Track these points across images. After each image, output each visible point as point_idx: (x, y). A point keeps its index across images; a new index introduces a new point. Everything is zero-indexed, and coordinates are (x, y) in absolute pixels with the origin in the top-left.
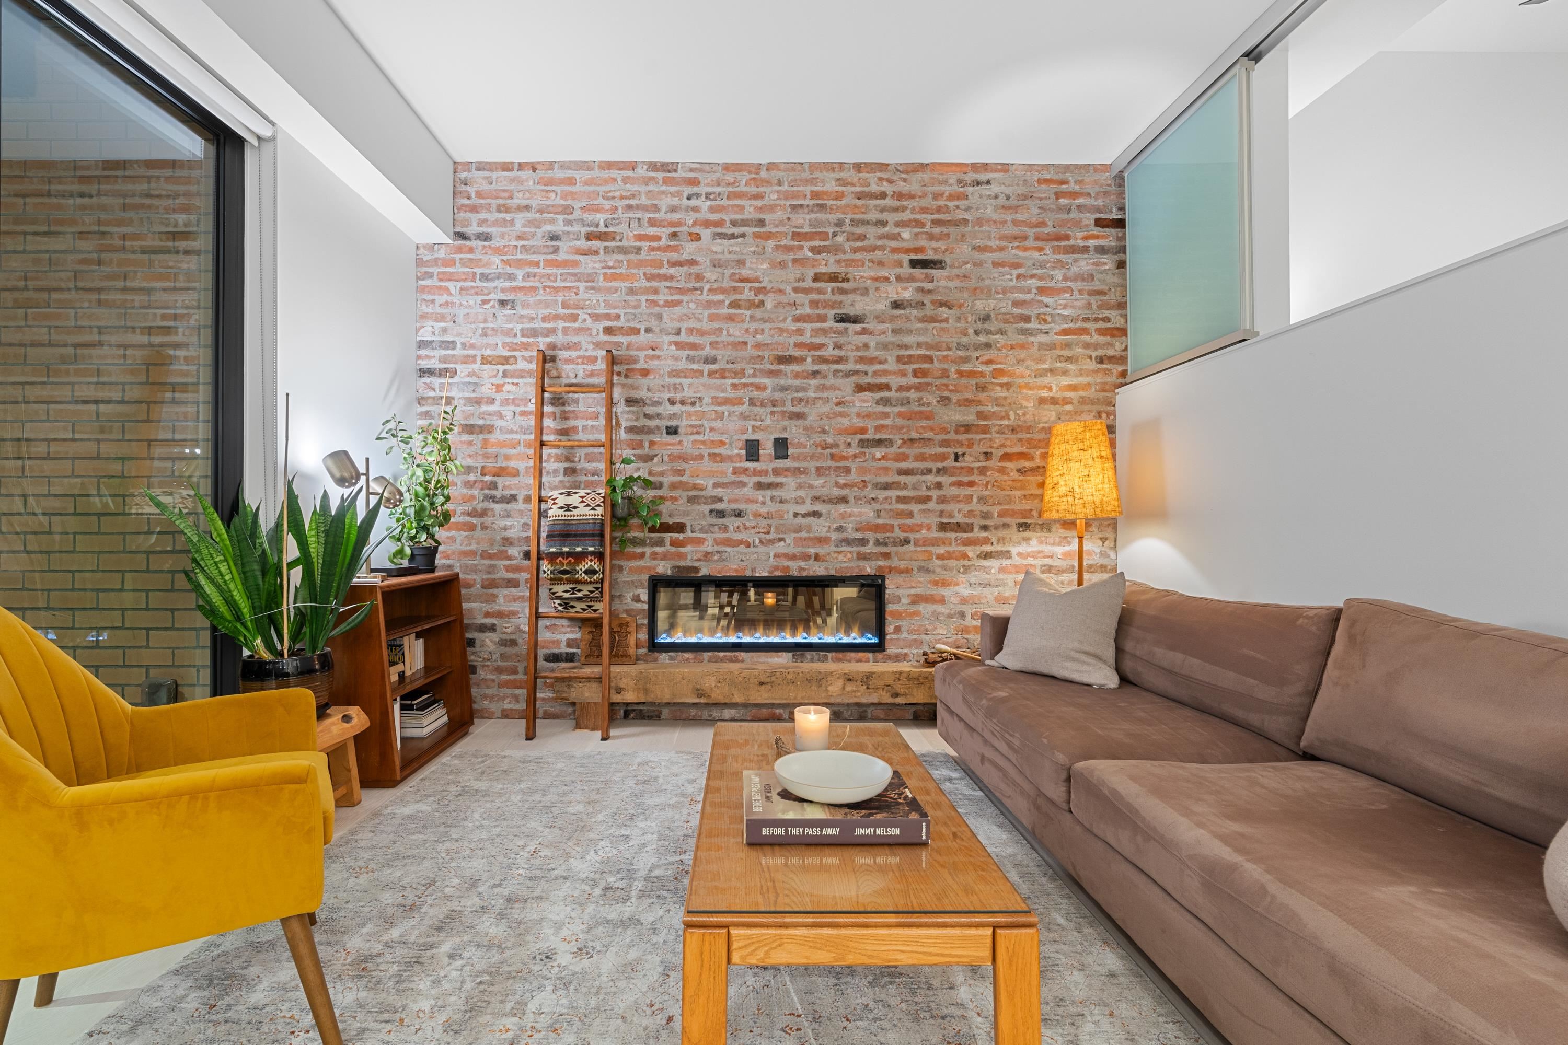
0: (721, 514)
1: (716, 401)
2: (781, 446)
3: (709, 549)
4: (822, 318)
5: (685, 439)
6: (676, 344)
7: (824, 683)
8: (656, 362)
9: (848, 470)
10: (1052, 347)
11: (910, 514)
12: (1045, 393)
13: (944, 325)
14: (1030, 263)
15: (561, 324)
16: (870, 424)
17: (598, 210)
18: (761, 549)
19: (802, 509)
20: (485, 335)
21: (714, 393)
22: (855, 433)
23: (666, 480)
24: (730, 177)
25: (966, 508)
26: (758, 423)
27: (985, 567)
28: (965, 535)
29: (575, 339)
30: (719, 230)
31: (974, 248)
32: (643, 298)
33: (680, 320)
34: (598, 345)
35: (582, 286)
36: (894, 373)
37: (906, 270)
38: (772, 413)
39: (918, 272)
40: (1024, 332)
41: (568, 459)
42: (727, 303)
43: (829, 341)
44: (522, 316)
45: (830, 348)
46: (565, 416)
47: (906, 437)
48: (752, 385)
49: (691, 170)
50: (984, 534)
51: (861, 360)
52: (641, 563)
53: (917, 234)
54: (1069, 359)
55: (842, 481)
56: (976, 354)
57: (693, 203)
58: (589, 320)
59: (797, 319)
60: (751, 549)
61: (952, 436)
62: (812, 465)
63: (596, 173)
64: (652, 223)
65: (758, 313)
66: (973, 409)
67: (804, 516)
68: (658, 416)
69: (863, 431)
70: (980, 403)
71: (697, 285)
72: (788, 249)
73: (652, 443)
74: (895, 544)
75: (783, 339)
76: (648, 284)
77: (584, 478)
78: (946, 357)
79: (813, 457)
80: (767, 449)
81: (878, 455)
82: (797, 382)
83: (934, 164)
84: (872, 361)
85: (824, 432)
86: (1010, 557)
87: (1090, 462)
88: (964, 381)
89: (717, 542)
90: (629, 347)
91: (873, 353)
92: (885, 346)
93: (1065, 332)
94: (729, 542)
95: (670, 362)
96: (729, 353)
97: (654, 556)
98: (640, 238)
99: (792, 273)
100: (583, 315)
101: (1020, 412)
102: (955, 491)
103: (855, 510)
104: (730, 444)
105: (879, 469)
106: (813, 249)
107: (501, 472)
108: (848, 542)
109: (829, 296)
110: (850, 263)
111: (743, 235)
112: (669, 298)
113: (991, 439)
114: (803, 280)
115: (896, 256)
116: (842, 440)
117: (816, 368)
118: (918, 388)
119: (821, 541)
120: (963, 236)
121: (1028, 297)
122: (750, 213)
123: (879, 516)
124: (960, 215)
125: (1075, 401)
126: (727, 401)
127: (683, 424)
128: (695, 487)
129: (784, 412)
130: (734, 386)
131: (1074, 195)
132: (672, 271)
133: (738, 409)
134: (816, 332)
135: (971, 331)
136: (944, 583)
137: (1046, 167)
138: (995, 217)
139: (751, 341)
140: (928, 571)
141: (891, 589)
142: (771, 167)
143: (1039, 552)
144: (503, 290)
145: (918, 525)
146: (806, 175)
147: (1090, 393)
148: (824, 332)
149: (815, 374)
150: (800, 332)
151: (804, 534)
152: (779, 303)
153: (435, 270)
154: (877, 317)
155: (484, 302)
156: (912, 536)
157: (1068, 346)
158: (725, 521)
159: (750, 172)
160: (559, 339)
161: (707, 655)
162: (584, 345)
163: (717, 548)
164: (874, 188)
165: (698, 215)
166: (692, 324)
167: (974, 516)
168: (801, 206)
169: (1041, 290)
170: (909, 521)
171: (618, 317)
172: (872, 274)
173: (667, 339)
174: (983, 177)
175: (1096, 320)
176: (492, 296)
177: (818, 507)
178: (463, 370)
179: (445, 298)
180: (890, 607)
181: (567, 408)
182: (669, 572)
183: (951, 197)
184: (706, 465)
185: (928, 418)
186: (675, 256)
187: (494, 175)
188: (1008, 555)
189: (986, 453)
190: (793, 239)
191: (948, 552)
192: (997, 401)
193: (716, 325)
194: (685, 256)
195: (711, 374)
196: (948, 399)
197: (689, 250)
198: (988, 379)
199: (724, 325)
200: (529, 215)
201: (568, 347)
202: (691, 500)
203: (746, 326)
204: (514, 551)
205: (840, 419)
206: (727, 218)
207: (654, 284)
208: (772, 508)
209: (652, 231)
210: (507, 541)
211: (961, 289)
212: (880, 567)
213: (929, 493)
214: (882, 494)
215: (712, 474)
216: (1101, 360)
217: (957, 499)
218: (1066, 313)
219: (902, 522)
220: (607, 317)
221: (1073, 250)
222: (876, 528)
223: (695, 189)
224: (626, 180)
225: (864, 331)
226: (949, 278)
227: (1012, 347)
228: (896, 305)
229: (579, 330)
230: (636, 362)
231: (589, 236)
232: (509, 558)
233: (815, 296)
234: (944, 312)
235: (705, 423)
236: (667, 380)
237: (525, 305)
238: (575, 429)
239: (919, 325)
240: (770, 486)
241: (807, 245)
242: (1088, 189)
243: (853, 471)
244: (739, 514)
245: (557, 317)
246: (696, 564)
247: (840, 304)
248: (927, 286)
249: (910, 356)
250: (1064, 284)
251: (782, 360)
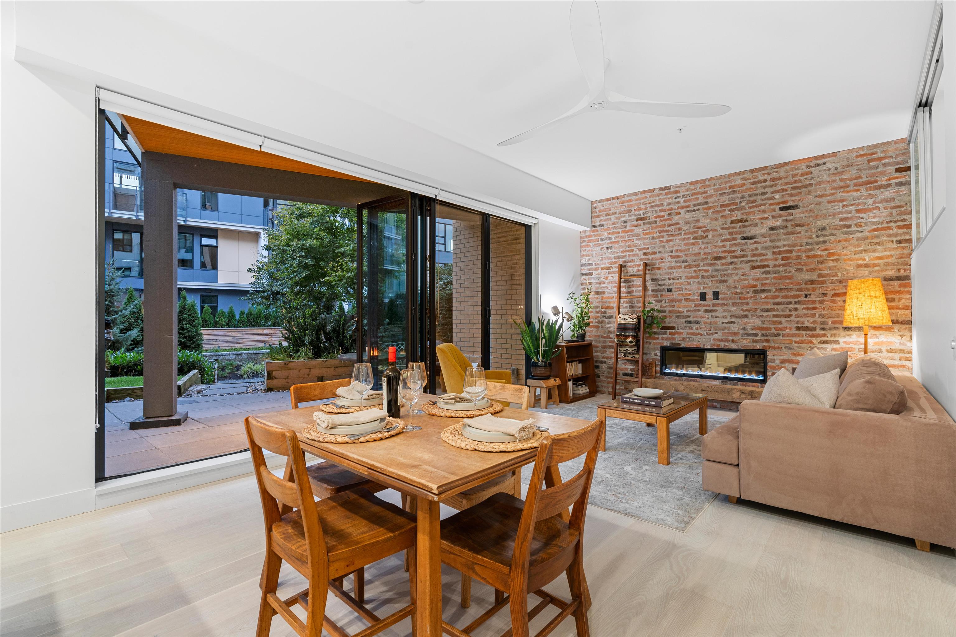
0: (690, 322)
1: (687, 278)
2: (716, 295)
3: (685, 336)
4: (735, 239)
5: (675, 293)
6: (671, 256)
7: (731, 393)
8: (663, 264)
9: (747, 304)
10: (866, 238)
11: (781, 323)
12: (861, 262)
13: (799, 235)
14: (851, 198)
15: (628, 253)
16: (759, 283)
17: (640, 209)
18: (707, 337)
19: (726, 321)
20: (602, 260)
21: (686, 274)
22: (751, 287)
23: (667, 309)
24: (692, 187)
25: (812, 320)
26: (706, 285)
27: (823, 348)
28: (811, 333)
29: (633, 258)
30: (688, 209)
31: (816, 196)
32: (658, 240)
33: (673, 247)
34: (641, 260)
35: (635, 238)
36: (771, 260)
37: (778, 212)
38: (712, 281)
39: (784, 212)
40: (847, 233)
41: (630, 302)
42: (692, 238)
43: (738, 249)
44: (614, 252)
45: (739, 252)
46: (629, 287)
47: (777, 288)
48: (703, 270)
49: (676, 187)
50: (823, 332)
51: (754, 255)
52: (658, 341)
53: (783, 195)
54: (877, 244)
55: (745, 308)
56: (817, 247)
57: (677, 200)
58: (638, 251)
59: (723, 241)
60: (703, 337)
61: (803, 286)
62: (730, 302)
63: (640, 196)
64: (661, 211)
65: (705, 240)
66: (816, 273)
67: (727, 323)
68: (664, 285)
69: (755, 286)
70: (820, 270)
71: (679, 232)
72: (719, 212)
73: (662, 295)
74: (772, 336)
75: (717, 250)
76: (659, 235)
77: (636, 309)
78: (799, 250)
79: (730, 298)
80: (710, 296)
81: (763, 296)
82: (723, 267)
83: (792, 162)
84: (760, 255)
85: (736, 287)
86: (839, 344)
88: (810, 260)
89: (688, 334)
90: (652, 259)
91: (760, 251)
92: (766, 248)
93: (874, 230)
94: (693, 334)
95: (668, 264)
96: (693, 258)
97: (663, 338)
98: (656, 217)
99: (720, 222)
100: (635, 249)
101: (845, 273)
102: (805, 312)
103: (752, 321)
104: (694, 294)
105: (763, 303)
106: (730, 210)
107: (608, 308)
108: (748, 335)
109: (738, 229)
110: (748, 214)
111: (698, 210)
112: (668, 239)
113: (826, 287)
114: (726, 224)
115: (772, 207)
116: (744, 291)
117: (732, 260)
118: (784, 265)
119: (734, 334)
120: (809, 192)
121: (850, 215)
122: (701, 199)
123: (763, 324)
124: (808, 182)
125: (882, 265)
126: (692, 277)
127: (674, 287)
128: (679, 312)
129: (717, 280)
130: (695, 271)
131: (880, 159)
132: (669, 228)
133: (697, 280)
134: (732, 245)
135: (814, 236)
136: (799, 355)
137: (862, 148)
138: (828, 179)
139: (702, 252)
140: (790, 348)
141: (770, 355)
142: (710, 179)
143: (857, 341)
144: (608, 243)
145: (784, 328)
146: (727, 179)
147: (893, 260)
148: (736, 245)
149: (731, 263)
150: (724, 246)
151: (727, 331)
152: (715, 235)
153: (586, 239)
154: (762, 236)
155: (602, 248)
156: (781, 332)
157: (877, 237)
158: (692, 325)
159: (701, 183)
160: (627, 259)
161: (684, 378)
162: (636, 260)
163: (688, 336)
164: (761, 178)
165: (679, 205)
166: (677, 248)
167: (817, 324)
168: (725, 193)
169: (858, 211)
170: (780, 326)
171: (648, 248)
172: (760, 216)
173: (667, 255)
174: (821, 161)
175: (896, 221)
176: (604, 246)
177: (733, 320)
178: (595, 273)
179: (589, 248)
180: (770, 364)
181: (630, 284)
182: (669, 345)
183: (802, 175)
184: (683, 303)
185: (790, 279)
186: (670, 222)
187: (605, 203)
188: (837, 342)
189: (824, 294)
190: (721, 207)
191: (801, 340)
192: (830, 268)
193: (687, 247)
194: (674, 222)
195: (685, 267)
196: (801, 269)
197: (676, 219)
198: (825, 258)
199: (690, 247)
200: (616, 216)
201: (630, 262)
202: (677, 317)
203: (700, 246)
204: (612, 336)
205: (744, 282)
206: (691, 204)
207: (662, 234)
208: (713, 320)
209: (661, 214)
210: (610, 332)
211: (809, 217)
212: (764, 346)
213: (791, 313)
214: (765, 314)
215: (686, 307)
216: (900, 242)
217: (806, 315)
218: (875, 220)
219: (776, 326)
220: (644, 249)
221: (880, 187)
222: (762, 329)
223: (678, 195)
224: (650, 196)
225: (755, 243)
226: (801, 213)
227: (839, 241)
228: (772, 229)
229: (634, 255)
230: (655, 264)
231: (637, 220)
232: (611, 338)
233: (731, 230)
234: (799, 229)
235: (683, 287)
236: (667, 270)
237: (615, 248)
238: (633, 291)
239: (785, 237)
240: (711, 311)
241: (727, 209)
242: (890, 154)
243: (750, 304)
244: (697, 322)
245: (626, 251)
246: (680, 342)
247: (743, 232)
248: (789, 218)
249: (780, 251)
250: (874, 206)
251: (716, 258)
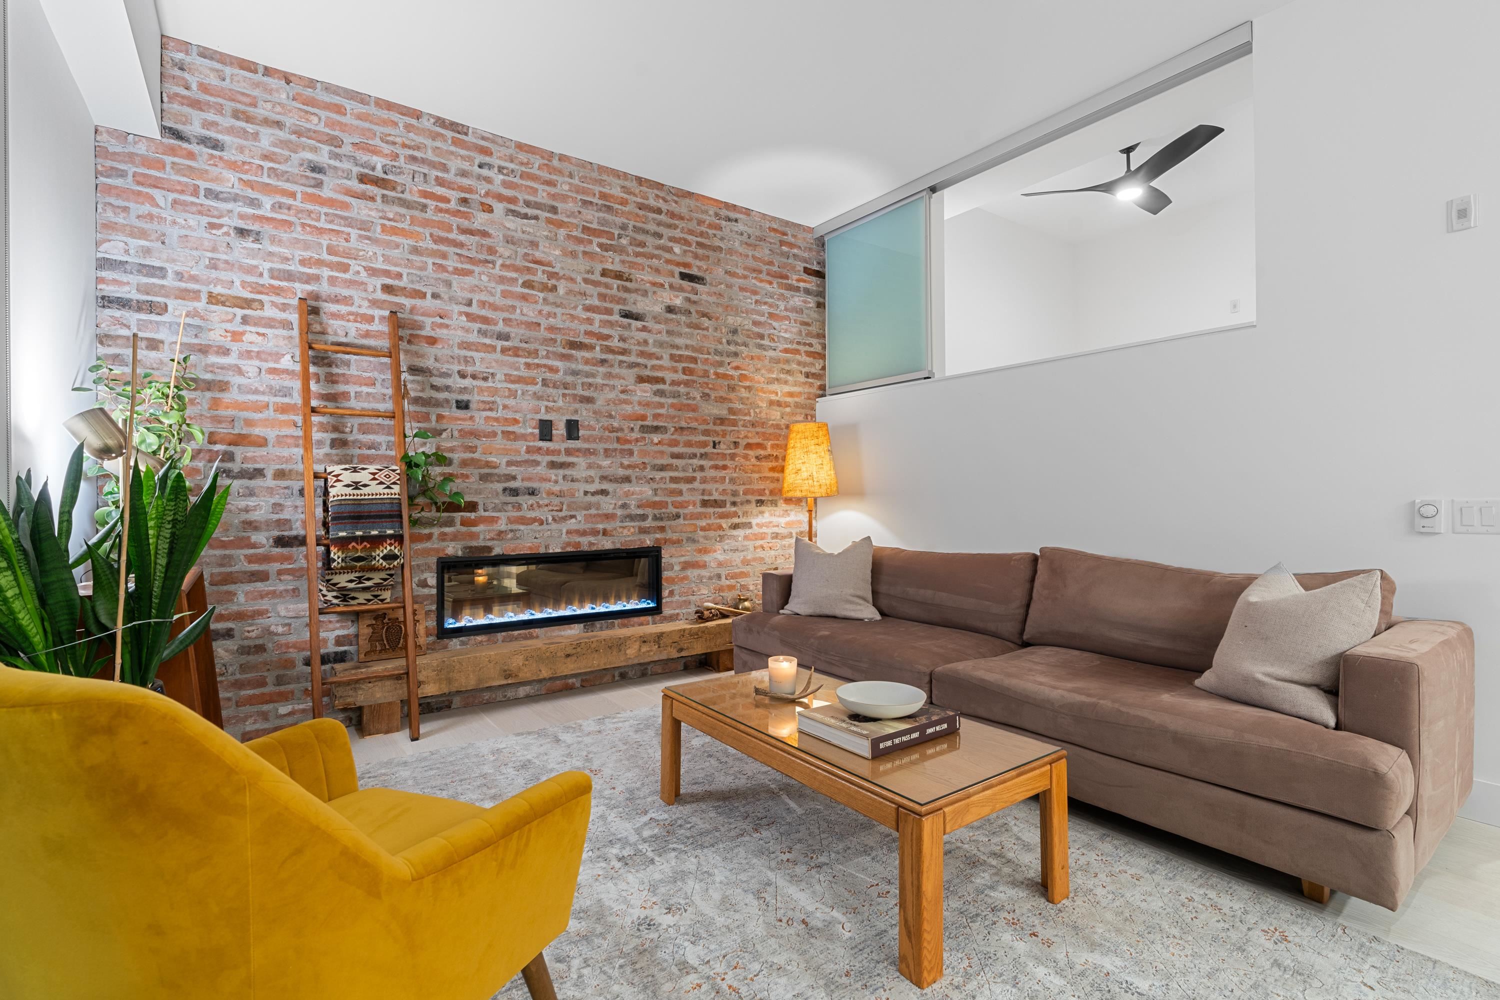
0: (515, 492)
1: (509, 379)
2: (572, 429)
3: (503, 527)
4: (609, 312)
5: (477, 415)
6: (467, 315)
7: (623, 648)
8: (445, 331)
9: (631, 453)
10: (777, 361)
11: (680, 493)
12: (773, 397)
13: (705, 332)
14: (764, 292)
15: (326, 272)
16: (649, 412)
17: (375, 151)
18: (554, 526)
19: (592, 488)
20: (215, 267)
21: (507, 370)
22: (637, 420)
23: (456, 456)
24: (523, 157)
25: (721, 487)
26: (551, 404)
27: (734, 536)
28: (720, 510)
29: (346, 292)
30: (512, 207)
31: (726, 272)
32: (430, 261)
33: (472, 290)
34: (374, 303)
35: (354, 233)
36: (668, 369)
37: (677, 281)
38: (564, 395)
39: (686, 284)
40: (760, 347)
41: (336, 429)
42: (520, 281)
43: (615, 333)
44: (271, 254)
45: (616, 340)
46: (331, 379)
47: (677, 425)
48: (545, 366)
49: (483, 138)
50: (734, 509)
51: (642, 354)
52: (428, 545)
53: (685, 251)
54: (788, 372)
55: (626, 462)
56: (728, 360)
57: (485, 172)
58: (364, 274)
59: (588, 309)
60: (545, 527)
61: (711, 427)
62: (601, 447)
63: (372, 109)
64: (440, 182)
65: (551, 297)
66: (726, 405)
67: (594, 494)
68: (447, 388)
69: (643, 418)
70: (730, 401)
71: (490, 258)
72: (579, 241)
73: (440, 417)
74: (669, 519)
75: (575, 325)
76: (435, 247)
77: (357, 452)
78: (707, 359)
79: (601, 439)
80: (560, 430)
81: (656, 440)
82: (587, 368)
83: (698, 195)
84: (651, 356)
85: (610, 416)
86: (751, 527)
87: (823, 454)
88: (720, 381)
89: (510, 521)
90: (413, 310)
91: (651, 349)
92: (661, 344)
93: (786, 351)
94: (523, 521)
95: (460, 333)
96: (522, 331)
97: (443, 537)
98: (425, 194)
99: (582, 264)
100: (355, 266)
101: (757, 410)
102: (713, 473)
103: (637, 489)
104: (524, 422)
105: (656, 452)
106: (600, 245)
107: (240, 440)
108: (632, 518)
109: (614, 292)
110: (632, 265)
111: (536, 218)
112: (460, 266)
113: (738, 431)
114: (593, 274)
115: (670, 267)
116: (626, 425)
117: (604, 356)
118: (687, 384)
119: (608, 517)
120: (719, 260)
121: (762, 319)
122: (542, 195)
123: (656, 494)
124: (717, 243)
125: (792, 405)
126: (519, 380)
127: (475, 398)
128: (488, 465)
129: (575, 396)
130: (528, 366)
131: (791, 245)
132: (462, 238)
133: (531, 388)
134: (604, 323)
135: (724, 341)
136: (705, 551)
137: (774, 219)
138: (741, 250)
139: (544, 323)
140: (694, 541)
141: (665, 555)
142: (562, 158)
143: (771, 522)
144: (242, 217)
145: (686, 502)
146: (595, 175)
147: (800, 400)
148: (611, 324)
149: (603, 362)
150: (590, 321)
151: (593, 511)
152: (571, 291)
153: (131, 169)
154: (654, 318)
155: (212, 226)
156: (681, 511)
157: (787, 361)
158: (519, 499)
159: (543, 158)
160: (324, 288)
161: (500, 636)
162: (357, 301)
163: (510, 527)
164: (652, 202)
165: (490, 187)
166: (484, 297)
167: (727, 494)
168: (591, 203)
169: (771, 315)
170: (679, 499)
171: (399, 276)
172: (651, 278)
173: (456, 308)
174: (733, 215)
175: (805, 344)
176: (224, 220)
177: (605, 486)
178: (177, 309)
179: (146, 208)
180: (665, 574)
181: (335, 370)
182: (460, 553)
183: (710, 226)
184: (499, 442)
185: (694, 410)
186: (465, 223)
187: (228, 70)
188: (749, 525)
189: (735, 442)
190: (583, 232)
191: (708, 524)
192: (742, 400)
193: (509, 302)
194: (476, 226)
195: (504, 351)
196: (708, 395)
197: (480, 220)
198: (736, 382)
199: (517, 303)
200: (282, 135)
201: (336, 300)
202: (484, 478)
203: (539, 307)
204: (256, 537)
205: (624, 406)
206: (522, 196)
207: (443, 248)
208: (565, 486)
209: (440, 191)
210: (251, 525)
211: (718, 305)
212: (657, 539)
213: (695, 475)
214: (658, 475)
215: (506, 452)
216: (807, 375)
217: (714, 480)
218: (787, 336)
219: (674, 499)
220: (387, 273)
221: (790, 288)
222: (654, 505)
223: (487, 159)
224: (408, 127)
225: (644, 329)
226: (709, 294)
227: (752, 358)
228: (670, 309)
229: (351, 283)
230: (421, 327)
231: (363, 179)
232: (254, 546)
233: (603, 290)
234: (706, 322)
235: (498, 399)
236: (457, 351)
237: (273, 240)
238: (345, 395)
239: (687, 330)
240: (562, 465)
241: (596, 240)
242: (800, 243)
243: (636, 453)
244: (532, 492)
245: (320, 263)
246: (489, 544)
247: (624, 301)
248: (694, 297)
249: (680, 356)
250: (785, 313)
251: (574, 345)
